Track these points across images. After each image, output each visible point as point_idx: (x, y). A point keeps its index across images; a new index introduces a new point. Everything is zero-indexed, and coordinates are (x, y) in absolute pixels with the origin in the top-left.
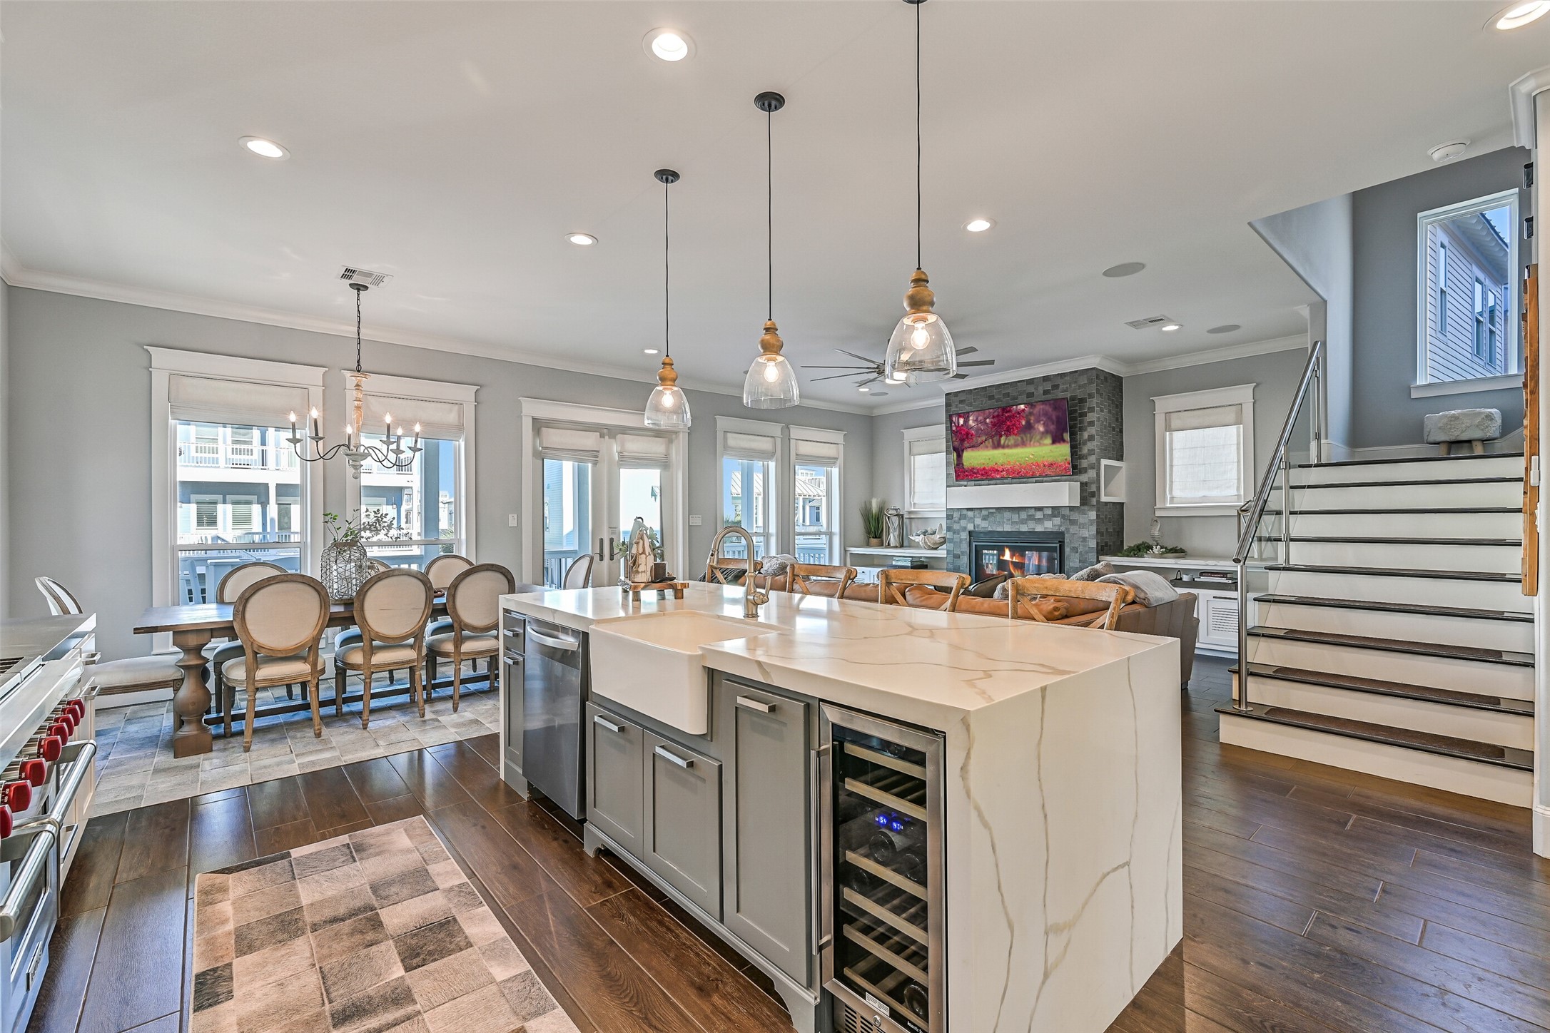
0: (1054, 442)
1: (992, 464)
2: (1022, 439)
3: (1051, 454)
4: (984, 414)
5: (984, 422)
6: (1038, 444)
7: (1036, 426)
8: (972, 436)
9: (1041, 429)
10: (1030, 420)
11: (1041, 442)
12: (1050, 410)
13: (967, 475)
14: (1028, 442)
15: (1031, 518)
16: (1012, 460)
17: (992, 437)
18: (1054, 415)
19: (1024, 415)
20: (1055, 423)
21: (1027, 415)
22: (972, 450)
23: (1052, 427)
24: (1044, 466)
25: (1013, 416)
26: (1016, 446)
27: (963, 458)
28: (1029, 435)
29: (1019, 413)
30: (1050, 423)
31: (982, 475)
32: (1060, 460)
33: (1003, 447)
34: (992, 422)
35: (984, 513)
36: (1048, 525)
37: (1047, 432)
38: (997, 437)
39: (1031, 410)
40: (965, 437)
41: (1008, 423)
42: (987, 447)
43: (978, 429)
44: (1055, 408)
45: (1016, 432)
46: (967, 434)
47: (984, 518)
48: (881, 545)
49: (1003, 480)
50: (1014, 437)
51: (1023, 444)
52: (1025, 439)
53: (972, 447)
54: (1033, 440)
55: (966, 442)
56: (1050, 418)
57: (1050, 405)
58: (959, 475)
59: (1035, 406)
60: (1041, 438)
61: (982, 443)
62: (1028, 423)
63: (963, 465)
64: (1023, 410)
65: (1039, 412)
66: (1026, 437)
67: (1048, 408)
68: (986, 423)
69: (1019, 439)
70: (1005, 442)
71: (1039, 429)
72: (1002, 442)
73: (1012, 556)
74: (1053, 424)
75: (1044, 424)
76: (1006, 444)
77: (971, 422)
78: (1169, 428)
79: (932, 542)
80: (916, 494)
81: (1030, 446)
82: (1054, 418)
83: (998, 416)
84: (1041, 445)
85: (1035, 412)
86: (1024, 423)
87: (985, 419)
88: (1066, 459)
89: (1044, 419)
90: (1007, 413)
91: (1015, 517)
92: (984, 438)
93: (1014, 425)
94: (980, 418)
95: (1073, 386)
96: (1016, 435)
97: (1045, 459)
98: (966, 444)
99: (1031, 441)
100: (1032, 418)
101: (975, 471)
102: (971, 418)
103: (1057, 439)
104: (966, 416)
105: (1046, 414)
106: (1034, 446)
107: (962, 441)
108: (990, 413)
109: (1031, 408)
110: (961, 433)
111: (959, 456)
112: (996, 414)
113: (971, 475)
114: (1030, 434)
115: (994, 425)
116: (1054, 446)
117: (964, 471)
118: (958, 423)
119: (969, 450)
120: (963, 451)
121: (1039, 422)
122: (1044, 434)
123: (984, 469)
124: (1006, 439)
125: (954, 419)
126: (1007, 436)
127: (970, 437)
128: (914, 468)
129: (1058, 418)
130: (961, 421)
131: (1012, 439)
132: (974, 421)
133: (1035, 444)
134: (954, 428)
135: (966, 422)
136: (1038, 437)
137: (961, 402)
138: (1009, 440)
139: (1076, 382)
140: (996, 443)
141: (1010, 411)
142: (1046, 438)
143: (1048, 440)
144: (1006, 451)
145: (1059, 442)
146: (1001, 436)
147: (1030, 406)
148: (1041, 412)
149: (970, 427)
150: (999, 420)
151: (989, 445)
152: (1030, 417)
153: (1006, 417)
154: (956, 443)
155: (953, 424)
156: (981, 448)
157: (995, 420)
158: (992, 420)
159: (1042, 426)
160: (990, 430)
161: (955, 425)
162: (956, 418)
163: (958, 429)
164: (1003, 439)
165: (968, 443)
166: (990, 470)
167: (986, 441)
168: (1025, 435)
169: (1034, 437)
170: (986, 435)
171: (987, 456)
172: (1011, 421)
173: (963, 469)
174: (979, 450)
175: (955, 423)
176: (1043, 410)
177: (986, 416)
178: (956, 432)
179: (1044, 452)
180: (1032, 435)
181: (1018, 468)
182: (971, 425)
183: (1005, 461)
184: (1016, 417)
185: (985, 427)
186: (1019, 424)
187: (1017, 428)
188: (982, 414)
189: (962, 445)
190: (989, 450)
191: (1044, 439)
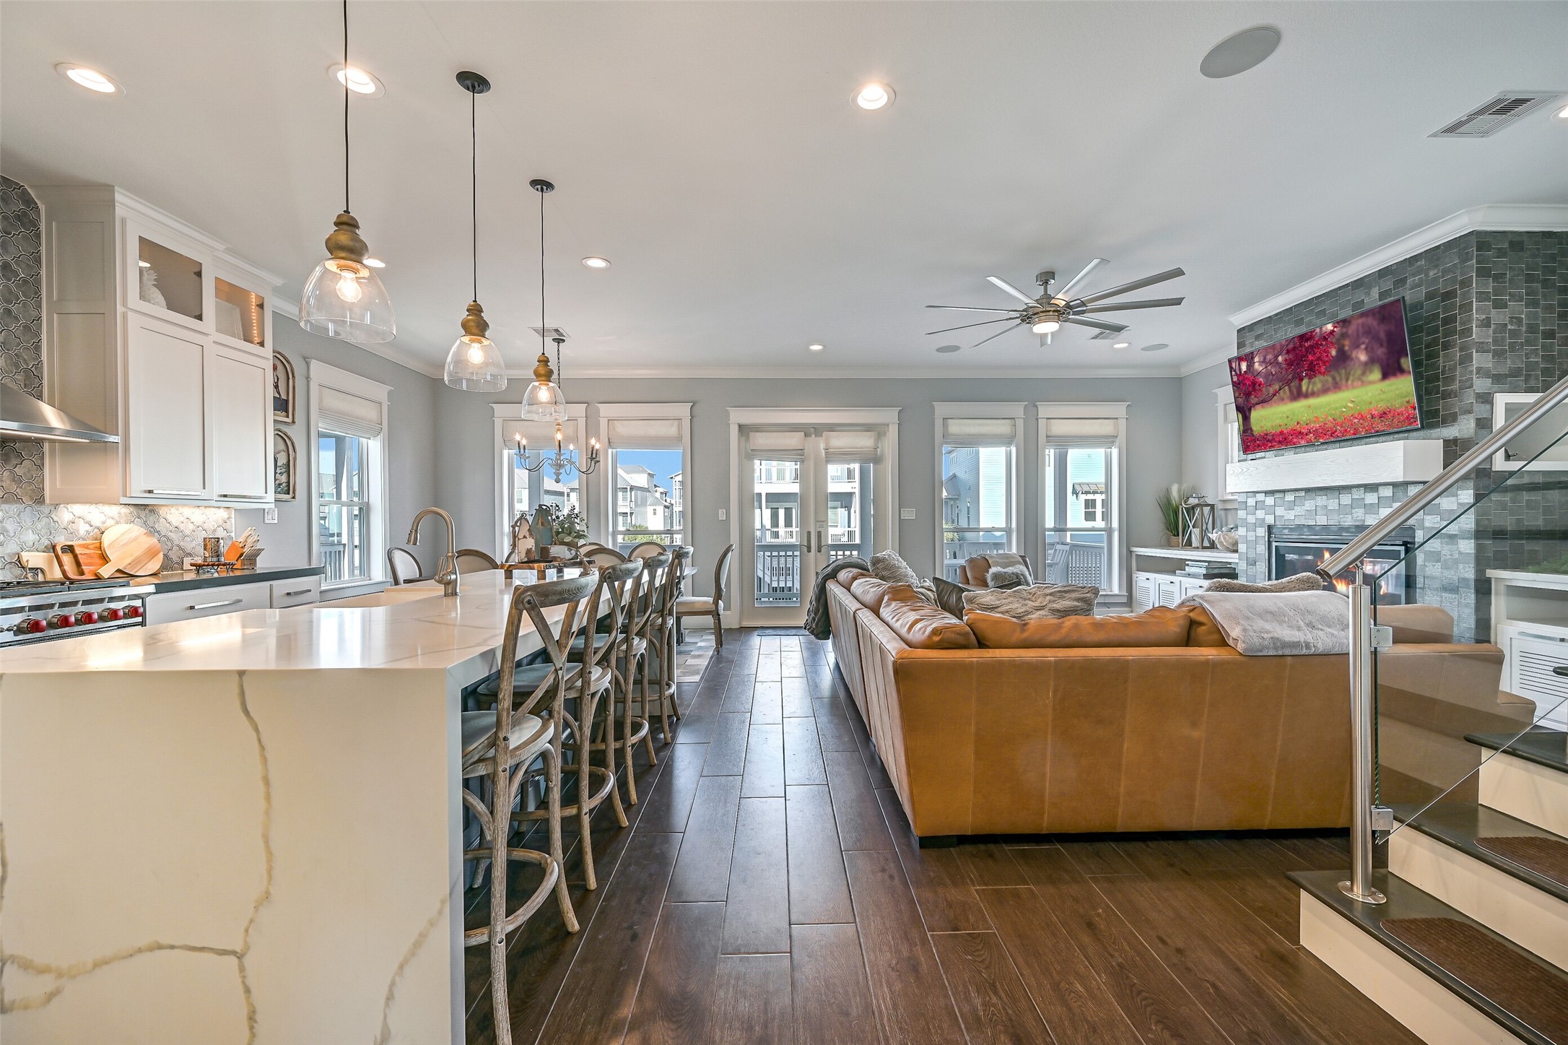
0: (1385, 376)
1: (1291, 425)
2: (1334, 378)
3: (1383, 396)
4: (1274, 349)
5: (1275, 362)
6: (1360, 383)
7: (1354, 354)
8: (1259, 385)
9: (1363, 357)
10: (1344, 346)
11: (1365, 379)
12: (1376, 325)
13: (1259, 446)
14: (1344, 382)
15: (1358, 501)
16: (1320, 414)
17: (1288, 383)
18: (1383, 332)
19: (1334, 340)
20: (1385, 344)
21: (1338, 340)
22: (1263, 407)
23: (1381, 352)
24: (1373, 417)
25: (1317, 345)
26: (1325, 391)
27: (1251, 420)
28: (1343, 371)
29: (1325, 339)
30: (1376, 346)
31: (1279, 442)
32: (1398, 404)
33: (1306, 396)
34: (1286, 360)
35: (1290, 497)
37: (1372, 361)
38: (1297, 381)
39: (1344, 330)
40: (1251, 389)
41: (1310, 357)
42: (1282, 399)
43: (1268, 374)
44: (1384, 322)
45: (1323, 369)
46: (1254, 383)
47: (1288, 505)
49: (1310, 446)
50: (1321, 377)
51: (1337, 387)
52: (1338, 377)
53: (1263, 402)
54: (1351, 378)
55: (1252, 397)
56: (1376, 338)
57: (1373, 315)
58: (1248, 446)
59: (1349, 322)
60: (1364, 373)
61: (1274, 395)
62: (1341, 350)
63: (1252, 431)
64: (1333, 331)
65: (1358, 331)
66: (1339, 374)
67: (1371, 321)
68: (1278, 363)
69: (1330, 379)
70: (1308, 388)
71: (1358, 359)
72: (1304, 388)
74: (1382, 345)
75: (1366, 349)
76: (1310, 390)
77: (1257, 366)
81: (1347, 387)
82: (1382, 335)
83: (1294, 349)
84: (1363, 384)
85: (1350, 332)
86: (1334, 353)
87: (1276, 357)
88: (1408, 402)
89: (1367, 341)
90: (1307, 341)
91: (1332, 504)
92: (1277, 387)
93: (1319, 359)
94: (1269, 357)
95: (1432, 273)
96: (1324, 374)
97: (1372, 407)
98: (1253, 400)
99: (1347, 380)
100: (1347, 343)
101: (1270, 438)
102: (1256, 359)
103: (1390, 370)
104: (1251, 359)
105: (1368, 332)
106: (1354, 387)
107: (1248, 395)
108: (1282, 347)
109: (1343, 327)
110: (1244, 384)
111: (1246, 419)
112: (1291, 346)
113: (1263, 441)
114: (1345, 368)
115: (1289, 363)
116: (1387, 382)
117: (1254, 439)
118: (1240, 369)
119: (1257, 406)
120: (1251, 409)
121: (1357, 347)
122: (1367, 366)
123: (1282, 432)
124: (1309, 383)
125: (1234, 365)
126: (1310, 378)
127: (1257, 388)
129: (1389, 334)
130: (1244, 366)
131: (1318, 382)
132: (1260, 363)
133: (1355, 383)
134: (1235, 379)
135: (1250, 366)
136: (1359, 372)
137: (1259, 338)
138: (1314, 384)
139: (1438, 266)
140: (1295, 391)
141: (1311, 338)
142: (1371, 372)
143: (1376, 374)
144: (1312, 401)
145: (1394, 374)
146: (1301, 380)
147: (1341, 324)
148: (1361, 329)
149: (1256, 373)
150: (1297, 354)
151: (1285, 397)
152: (1342, 341)
153: (1307, 349)
154: (1240, 400)
155: (1233, 373)
156: (1275, 402)
157: (1291, 356)
158: (1286, 356)
159: (1364, 352)
160: (1284, 372)
161: (1236, 374)
162: (1237, 363)
163: (1240, 379)
164: (1305, 383)
165: (1256, 397)
166: (1289, 433)
167: (1280, 389)
168: (1337, 371)
169: (1352, 372)
170: (1280, 380)
171: (1284, 413)
172: (1315, 354)
173: (1253, 434)
174: (1272, 406)
175: (1235, 371)
176: (1363, 325)
177: (1276, 352)
178: (1239, 384)
179: (1370, 394)
180: (1348, 369)
181: (1331, 425)
182: (1257, 371)
183: (1311, 417)
184: (1322, 345)
185: (1278, 369)
186: (1327, 356)
187: (1324, 363)
188: (1272, 350)
189: (1247, 401)
190: (1286, 404)
191: (1368, 372)
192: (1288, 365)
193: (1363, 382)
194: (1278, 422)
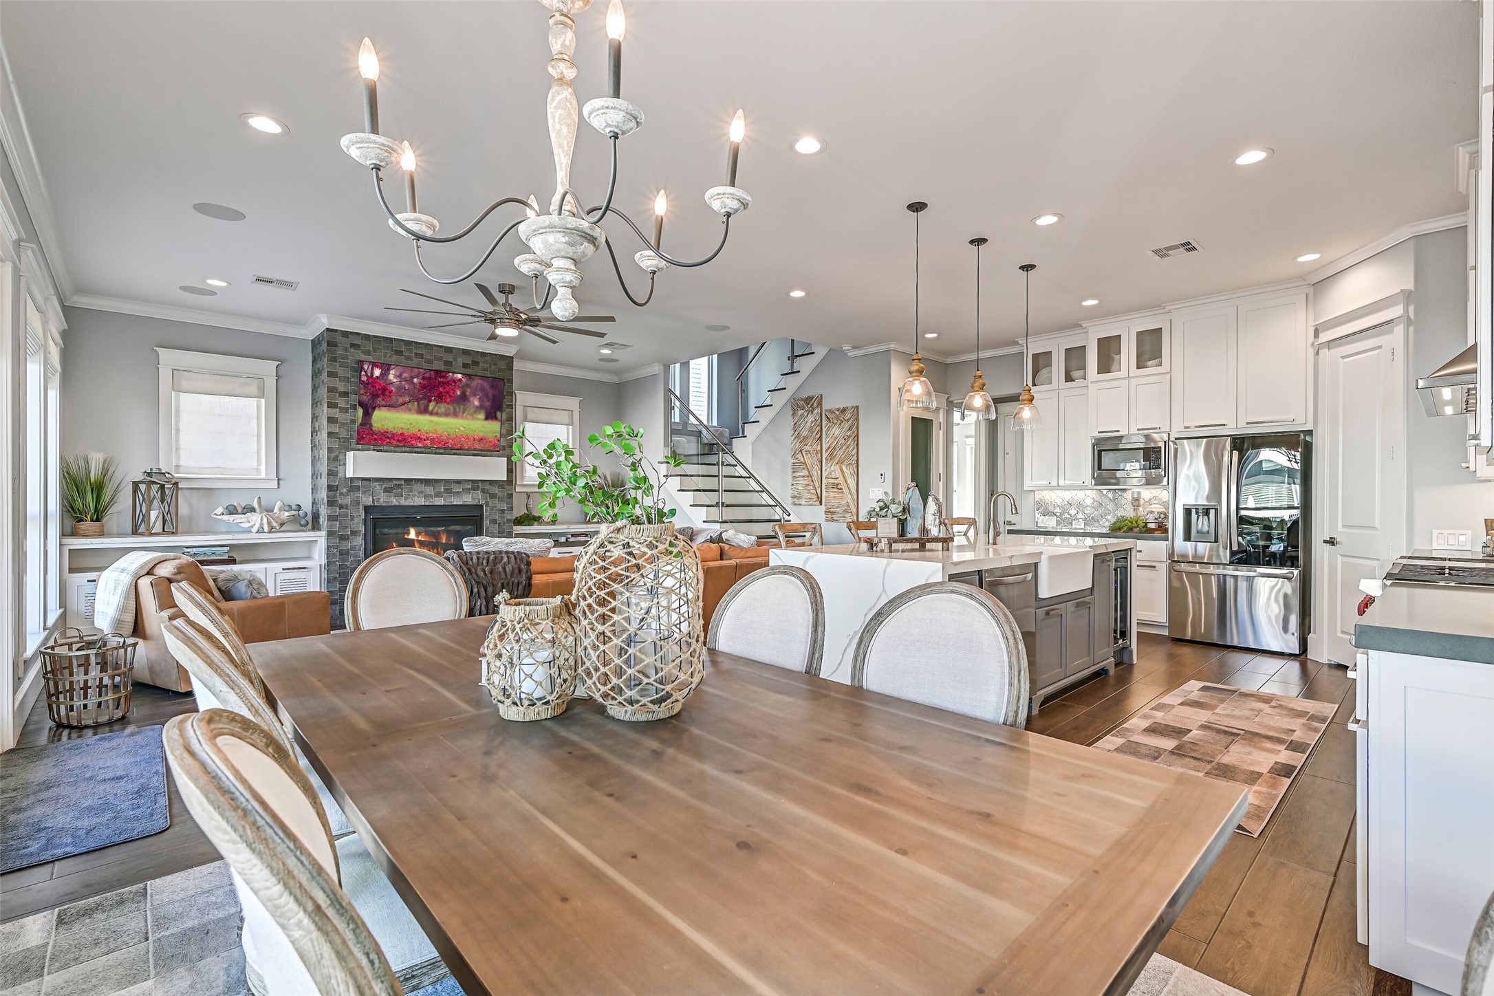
0: (487, 418)
1: (413, 430)
2: (455, 409)
3: (483, 429)
4: (412, 371)
5: (410, 381)
6: (471, 417)
7: (471, 399)
8: (390, 393)
9: (477, 403)
10: (466, 391)
11: (475, 416)
12: (488, 387)
13: (375, 439)
14: (461, 413)
15: (448, 491)
16: (439, 429)
17: (418, 400)
18: (491, 393)
19: (461, 386)
20: (491, 400)
21: (463, 387)
22: (388, 410)
23: (487, 404)
24: (475, 440)
25: (448, 383)
26: (446, 415)
27: (373, 417)
28: (462, 407)
29: (454, 382)
30: (485, 400)
31: (398, 441)
32: (490, 436)
33: (431, 413)
34: (420, 383)
35: (390, 484)
36: (468, 499)
37: (481, 407)
38: (426, 402)
39: (469, 382)
40: (380, 392)
41: (441, 389)
42: (410, 410)
43: (400, 388)
44: (492, 387)
45: (448, 400)
46: (384, 390)
47: (386, 491)
48: (102, 534)
49: (427, 450)
50: (446, 405)
51: (455, 414)
52: (457, 410)
53: (389, 406)
54: (466, 412)
55: (380, 399)
56: (486, 395)
57: (488, 382)
58: (363, 438)
59: (473, 379)
60: (475, 412)
61: (403, 404)
62: (464, 394)
63: (371, 425)
64: (460, 380)
65: (477, 387)
66: (459, 408)
67: (486, 385)
68: (412, 382)
69: (452, 408)
70: (434, 408)
71: (473, 403)
72: (430, 408)
73: (418, 534)
74: (489, 400)
75: (479, 399)
76: (435, 410)
77: (391, 377)
78: (525, 420)
79: (279, 521)
80: (182, 452)
81: (462, 417)
82: (490, 395)
83: (429, 378)
85: (472, 385)
86: (458, 393)
87: (412, 378)
88: (495, 436)
89: (481, 394)
90: (439, 378)
91: (430, 490)
92: (407, 399)
93: (447, 392)
94: (405, 375)
95: (493, 367)
96: (448, 403)
97: (475, 433)
98: (380, 401)
99: (463, 413)
100: (468, 390)
101: (390, 436)
102: (392, 372)
103: (490, 416)
104: (386, 368)
105: (483, 390)
106: (467, 418)
107: (375, 396)
108: (420, 373)
109: (468, 380)
110: (373, 387)
111: (367, 414)
112: (427, 375)
113: (381, 439)
114: (464, 405)
115: (423, 387)
116: (487, 422)
117: (372, 433)
118: (372, 373)
119: (383, 408)
120: (374, 409)
121: (475, 396)
122: (478, 409)
123: (402, 434)
124: (436, 406)
125: (366, 367)
126: (437, 403)
127: (387, 393)
128: (178, 411)
129: (494, 396)
130: (377, 372)
131: (442, 407)
132: (395, 376)
133: (468, 417)
134: (364, 378)
135: (385, 374)
136: (472, 411)
137: (353, 346)
138: (440, 407)
139: (495, 364)
140: (422, 408)
141: (444, 377)
142: (479, 413)
143: (482, 416)
144: (434, 418)
145: (492, 419)
146: (429, 401)
147: (468, 378)
148: (479, 386)
149: (388, 382)
150: (431, 383)
151: (413, 409)
152: (466, 388)
153: (439, 383)
154: (365, 397)
155: (363, 373)
156: (402, 410)
157: (425, 382)
158: (421, 381)
159: (478, 400)
160: (416, 391)
161: (367, 375)
162: (370, 367)
163: (370, 381)
164: (432, 406)
165: (383, 400)
166: (409, 436)
167: (409, 402)
168: (458, 405)
169: (468, 409)
170: (411, 395)
171: (408, 420)
172: (444, 388)
173: (372, 430)
174: (398, 412)
175: (366, 372)
176: (481, 385)
177: (413, 374)
178: (368, 384)
179: (476, 426)
180: (466, 406)
181: (446, 438)
182: (390, 380)
183: (431, 429)
184: (451, 384)
185: (411, 387)
186: (453, 393)
187: (450, 396)
188: (409, 372)
189: (373, 401)
190: (412, 414)
191: (477, 413)
192: (421, 387)
193: (473, 417)
194: (402, 425)
